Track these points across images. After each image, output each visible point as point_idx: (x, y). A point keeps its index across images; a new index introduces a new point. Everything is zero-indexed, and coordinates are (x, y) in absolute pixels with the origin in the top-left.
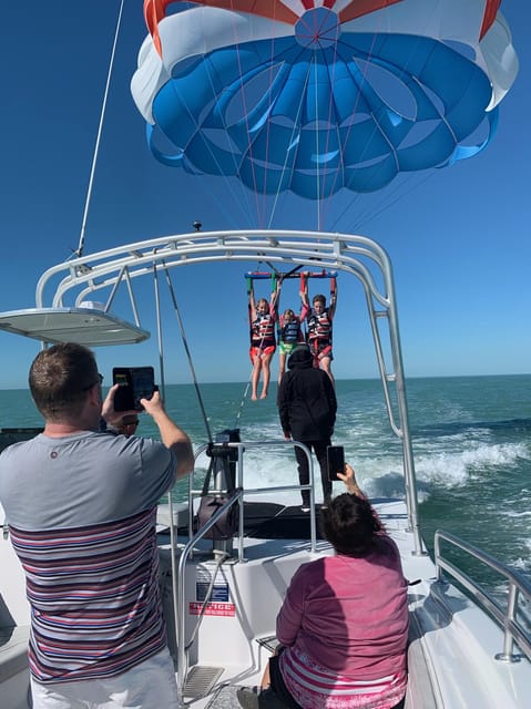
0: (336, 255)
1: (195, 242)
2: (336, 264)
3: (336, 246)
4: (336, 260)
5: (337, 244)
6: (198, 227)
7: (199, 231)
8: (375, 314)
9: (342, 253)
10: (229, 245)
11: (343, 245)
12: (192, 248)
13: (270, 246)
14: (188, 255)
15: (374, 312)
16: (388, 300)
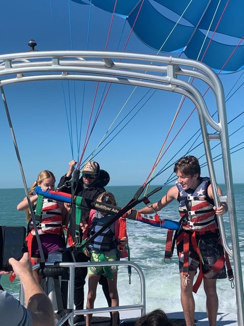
0: (169, 78)
1: (31, 61)
2: (170, 86)
3: (170, 69)
4: (169, 83)
5: (171, 67)
6: (33, 47)
7: (33, 50)
8: (208, 137)
9: (175, 76)
10: (65, 65)
11: (177, 69)
12: (27, 66)
13: (105, 67)
14: (24, 74)
15: (207, 135)
16: (219, 124)
